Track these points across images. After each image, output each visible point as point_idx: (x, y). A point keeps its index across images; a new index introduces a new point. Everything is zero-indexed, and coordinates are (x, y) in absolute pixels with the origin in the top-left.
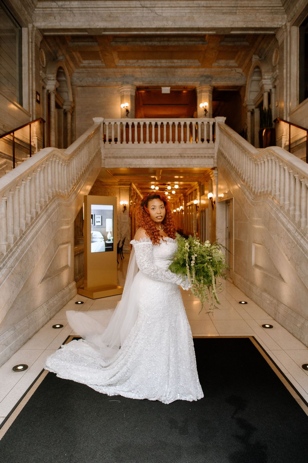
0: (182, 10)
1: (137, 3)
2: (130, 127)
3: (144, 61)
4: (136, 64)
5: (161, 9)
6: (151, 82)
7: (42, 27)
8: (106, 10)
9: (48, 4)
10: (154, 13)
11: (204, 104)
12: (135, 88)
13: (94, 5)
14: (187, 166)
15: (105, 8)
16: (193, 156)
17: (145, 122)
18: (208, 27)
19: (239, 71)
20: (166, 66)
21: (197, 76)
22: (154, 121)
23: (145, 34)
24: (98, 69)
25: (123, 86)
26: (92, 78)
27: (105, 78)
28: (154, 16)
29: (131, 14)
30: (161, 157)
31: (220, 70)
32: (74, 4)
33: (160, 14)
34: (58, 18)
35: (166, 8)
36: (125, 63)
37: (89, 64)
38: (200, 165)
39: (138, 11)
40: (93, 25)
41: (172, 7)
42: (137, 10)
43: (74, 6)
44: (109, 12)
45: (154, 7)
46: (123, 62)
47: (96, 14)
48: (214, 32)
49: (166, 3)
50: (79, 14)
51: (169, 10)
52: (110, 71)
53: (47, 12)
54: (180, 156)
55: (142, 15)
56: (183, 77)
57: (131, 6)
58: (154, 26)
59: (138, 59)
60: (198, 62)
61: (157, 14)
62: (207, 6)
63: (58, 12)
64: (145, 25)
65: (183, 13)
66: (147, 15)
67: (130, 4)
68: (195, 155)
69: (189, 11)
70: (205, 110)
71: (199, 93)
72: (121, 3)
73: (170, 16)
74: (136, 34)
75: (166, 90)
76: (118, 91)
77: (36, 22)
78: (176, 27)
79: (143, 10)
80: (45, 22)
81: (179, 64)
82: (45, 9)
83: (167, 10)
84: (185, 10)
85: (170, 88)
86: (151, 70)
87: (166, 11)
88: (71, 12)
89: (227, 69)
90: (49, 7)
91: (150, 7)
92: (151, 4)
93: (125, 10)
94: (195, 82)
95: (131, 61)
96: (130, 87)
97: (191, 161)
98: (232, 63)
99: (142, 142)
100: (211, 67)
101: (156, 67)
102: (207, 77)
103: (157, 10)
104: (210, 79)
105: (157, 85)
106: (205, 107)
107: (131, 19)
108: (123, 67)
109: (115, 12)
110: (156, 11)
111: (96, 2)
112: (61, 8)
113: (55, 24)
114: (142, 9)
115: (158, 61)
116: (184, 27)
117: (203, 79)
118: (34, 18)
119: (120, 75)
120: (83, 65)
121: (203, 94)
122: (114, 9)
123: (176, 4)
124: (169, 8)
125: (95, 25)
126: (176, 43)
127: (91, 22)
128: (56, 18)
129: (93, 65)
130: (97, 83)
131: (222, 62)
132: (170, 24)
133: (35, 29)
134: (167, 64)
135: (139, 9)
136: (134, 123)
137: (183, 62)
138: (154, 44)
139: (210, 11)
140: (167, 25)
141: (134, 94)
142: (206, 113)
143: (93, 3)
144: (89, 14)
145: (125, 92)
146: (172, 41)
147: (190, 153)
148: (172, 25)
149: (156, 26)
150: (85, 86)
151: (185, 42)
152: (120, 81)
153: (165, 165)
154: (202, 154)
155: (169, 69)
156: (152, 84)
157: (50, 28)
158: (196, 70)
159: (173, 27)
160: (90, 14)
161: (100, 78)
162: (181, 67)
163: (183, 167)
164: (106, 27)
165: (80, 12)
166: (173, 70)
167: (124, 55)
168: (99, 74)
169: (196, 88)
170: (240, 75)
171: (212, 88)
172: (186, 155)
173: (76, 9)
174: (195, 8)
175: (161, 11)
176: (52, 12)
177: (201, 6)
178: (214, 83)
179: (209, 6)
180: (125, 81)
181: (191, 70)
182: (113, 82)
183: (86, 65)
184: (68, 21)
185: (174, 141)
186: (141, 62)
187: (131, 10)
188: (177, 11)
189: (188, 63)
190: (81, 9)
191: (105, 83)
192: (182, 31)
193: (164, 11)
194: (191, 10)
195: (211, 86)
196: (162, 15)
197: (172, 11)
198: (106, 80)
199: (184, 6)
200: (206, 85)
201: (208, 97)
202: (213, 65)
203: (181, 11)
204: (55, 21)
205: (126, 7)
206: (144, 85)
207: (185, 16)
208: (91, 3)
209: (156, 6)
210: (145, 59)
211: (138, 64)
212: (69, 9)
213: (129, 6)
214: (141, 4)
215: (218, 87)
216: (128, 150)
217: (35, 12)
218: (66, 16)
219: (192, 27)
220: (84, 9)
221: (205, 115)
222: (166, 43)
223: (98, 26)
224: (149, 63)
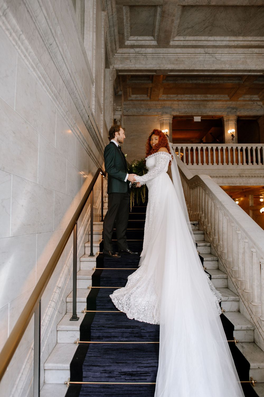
0: (238, 55)
1: (202, 50)
2: (194, 151)
3: (182, 96)
4: (175, 98)
5: (220, 54)
6: (186, 113)
7: (120, 69)
8: (175, 55)
9: (127, 50)
10: (215, 58)
11: (231, 131)
12: (172, 117)
13: (165, 51)
14: (245, 184)
15: (174, 53)
16: (251, 175)
17: (207, 146)
18: (259, 69)
19: (259, 104)
20: (200, 99)
21: (224, 108)
22: (215, 146)
23: (204, 74)
24: (142, 102)
25: (163, 116)
26: (137, 109)
27: (147, 109)
28: (213, 61)
29: (195, 59)
30: (223, 177)
31: (244, 103)
32: (149, 50)
33: (219, 58)
34: (133, 61)
35: (225, 54)
36: (167, 97)
37: (136, 97)
38: (256, 183)
39: (201, 57)
40: (163, 67)
41: (230, 53)
42: (200, 55)
43: (149, 52)
44: (177, 57)
45: (215, 53)
46: (165, 96)
47: (166, 58)
48: (262, 74)
49: (226, 50)
50: (152, 58)
51: (227, 55)
52: (152, 103)
53: (125, 56)
54: (239, 175)
55: (204, 60)
56: (212, 108)
57: (197, 52)
58: (214, 68)
59: (178, 94)
60: (227, 96)
61: (217, 59)
62: (259, 53)
63: (134, 56)
64: (207, 67)
65: (238, 58)
66: (208, 60)
67: (196, 51)
68: (252, 175)
69: (243, 57)
70: (232, 135)
71: (226, 121)
72: (188, 50)
73: (227, 61)
74: (197, 74)
75: (197, 119)
76: (158, 119)
77: (114, 64)
78: (232, 69)
79: (205, 56)
80: (122, 64)
81: (211, 98)
82: (123, 54)
83: (225, 55)
84: (240, 56)
85: (200, 117)
86: (187, 103)
87: (225, 57)
88: (145, 57)
89: (250, 102)
90: (128, 52)
91: (212, 53)
92: (213, 51)
93: (191, 55)
94: (223, 112)
95: (172, 96)
96: (169, 116)
97: (249, 180)
98: (256, 97)
99: (205, 164)
100: (237, 101)
101: (192, 100)
102: (233, 108)
103: (217, 55)
104: (235, 110)
105: (191, 115)
106: (232, 133)
107: (194, 62)
108: (164, 100)
109: (182, 56)
110: (216, 57)
111: (167, 49)
112: (137, 53)
113: (131, 66)
114: (205, 54)
115: (194, 95)
116: (239, 69)
117: (229, 110)
118: (113, 61)
119: (161, 106)
120: (131, 98)
121: (230, 122)
122: (181, 54)
123: (234, 51)
124: (227, 54)
125: (164, 67)
126: (217, 82)
127: (162, 65)
128: (131, 61)
129: (139, 98)
130: (141, 113)
131: (247, 97)
132: (227, 67)
133: (114, 69)
134: (201, 98)
135: (202, 54)
136: (198, 148)
137: (215, 97)
138: (199, 82)
139: (261, 57)
140: (225, 67)
141: (171, 122)
142: (233, 138)
143: (164, 50)
144: (159, 58)
145: (164, 121)
146: (213, 80)
147: (248, 173)
148: (228, 68)
149: (216, 68)
150: (131, 116)
151: (224, 81)
152: (160, 112)
153: (226, 184)
154: (258, 174)
155: (202, 102)
156: (187, 114)
157: (126, 69)
158: (225, 103)
159: (230, 69)
160: (161, 58)
161: (144, 109)
162: (212, 100)
163: (241, 185)
164: (174, 68)
165: (153, 56)
166: (205, 103)
167: (168, 91)
168: (143, 106)
169: (223, 117)
170: (261, 107)
171: (236, 117)
172: (244, 175)
173: (150, 54)
174: (249, 54)
175: (220, 57)
176: (129, 57)
177: (254, 53)
178: (238, 114)
179: (261, 53)
180: (164, 111)
181: (221, 102)
182: (155, 112)
183: (134, 98)
184: (142, 64)
185: (233, 163)
186: (180, 97)
187: (195, 55)
188: (233, 57)
189: (219, 97)
190: (154, 54)
191: (147, 113)
192: (235, 72)
193: (222, 57)
194: (245, 56)
195: (236, 116)
196: (220, 60)
197: (229, 57)
198: (148, 110)
199: (240, 52)
200: (232, 115)
201: (234, 125)
202: (240, 99)
203: (237, 57)
204: (130, 64)
205: (191, 53)
206: (180, 115)
207: (239, 61)
208: (163, 49)
209: (217, 52)
210: (184, 94)
211: (177, 98)
212: (144, 54)
213: (195, 53)
214: (205, 51)
215: (241, 117)
216: (194, 170)
217: (115, 57)
218: (140, 60)
219: (245, 69)
220: (157, 54)
221: (233, 139)
222: (208, 82)
223: (167, 67)
224: (186, 97)
